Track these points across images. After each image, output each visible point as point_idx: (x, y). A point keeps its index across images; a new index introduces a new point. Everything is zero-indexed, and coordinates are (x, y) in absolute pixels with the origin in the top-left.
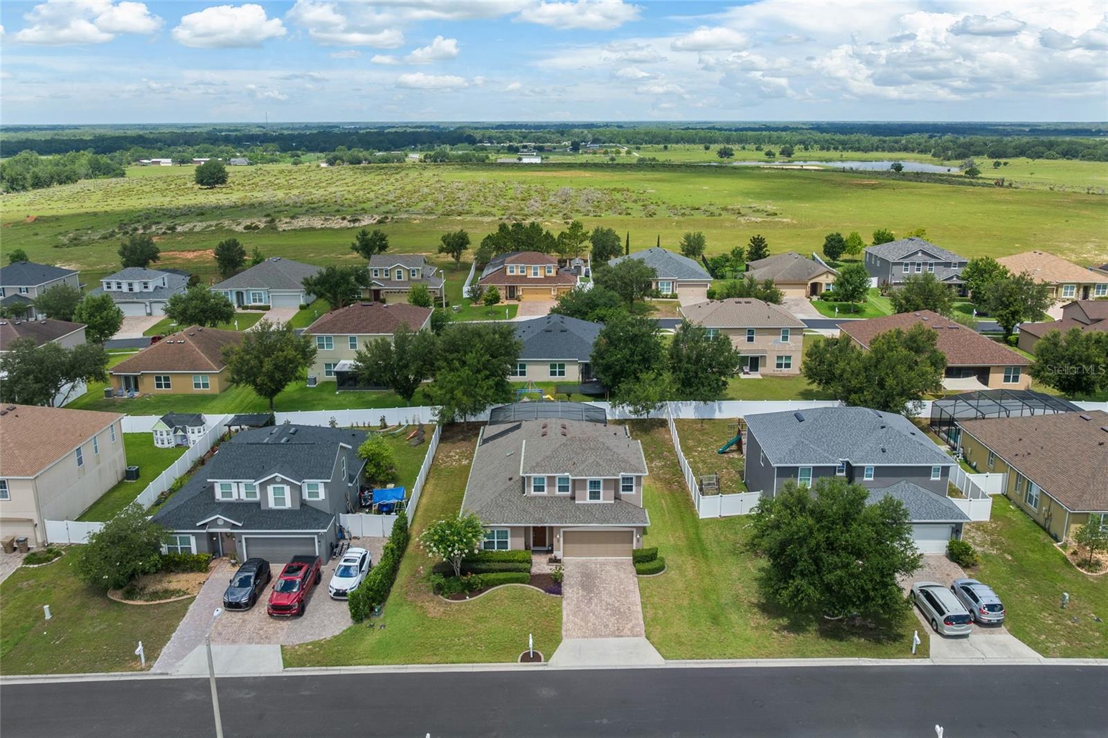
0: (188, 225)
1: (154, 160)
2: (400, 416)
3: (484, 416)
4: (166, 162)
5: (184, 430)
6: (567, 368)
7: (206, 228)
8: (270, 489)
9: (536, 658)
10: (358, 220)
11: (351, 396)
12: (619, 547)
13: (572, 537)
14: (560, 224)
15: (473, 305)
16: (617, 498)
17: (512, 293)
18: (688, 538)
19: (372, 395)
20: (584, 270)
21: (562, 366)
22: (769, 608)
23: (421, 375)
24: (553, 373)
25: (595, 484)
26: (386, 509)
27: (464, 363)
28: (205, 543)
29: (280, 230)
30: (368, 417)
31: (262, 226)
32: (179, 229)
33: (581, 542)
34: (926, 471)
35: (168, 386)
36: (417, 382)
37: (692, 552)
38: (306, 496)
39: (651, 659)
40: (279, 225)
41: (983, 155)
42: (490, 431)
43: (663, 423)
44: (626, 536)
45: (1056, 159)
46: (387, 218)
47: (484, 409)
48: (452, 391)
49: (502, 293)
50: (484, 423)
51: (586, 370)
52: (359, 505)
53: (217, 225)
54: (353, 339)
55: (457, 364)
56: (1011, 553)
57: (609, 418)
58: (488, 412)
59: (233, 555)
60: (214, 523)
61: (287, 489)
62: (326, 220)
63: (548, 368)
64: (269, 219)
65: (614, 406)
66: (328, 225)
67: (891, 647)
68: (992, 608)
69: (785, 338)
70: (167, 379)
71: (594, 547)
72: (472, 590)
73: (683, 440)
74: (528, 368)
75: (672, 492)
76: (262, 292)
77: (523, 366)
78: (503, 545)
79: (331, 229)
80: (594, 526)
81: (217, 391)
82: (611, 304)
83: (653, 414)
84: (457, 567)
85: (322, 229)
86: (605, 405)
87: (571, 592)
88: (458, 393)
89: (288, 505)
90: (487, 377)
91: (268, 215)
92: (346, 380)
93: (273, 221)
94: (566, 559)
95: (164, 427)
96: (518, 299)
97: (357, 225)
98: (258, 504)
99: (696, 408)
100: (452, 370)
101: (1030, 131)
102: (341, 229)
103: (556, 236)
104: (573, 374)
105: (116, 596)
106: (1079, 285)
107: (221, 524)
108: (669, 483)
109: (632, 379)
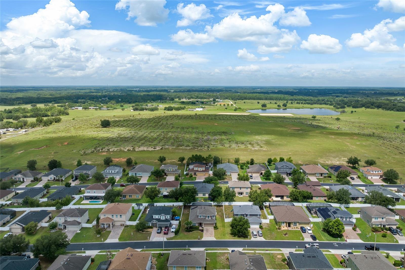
0: (112, 149)
1: (76, 107)
2: (176, 204)
3: (191, 204)
4: (80, 108)
5: (140, 206)
6: (206, 195)
7: (117, 150)
8: (162, 216)
9: (200, 239)
10: (156, 148)
11: (166, 200)
12: (212, 226)
13: (205, 224)
14: (207, 150)
15: (186, 177)
16: (212, 218)
17: (195, 174)
18: (223, 225)
19: (170, 200)
20: (211, 166)
21: (205, 194)
22: (232, 234)
23: (180, 197)
24: (203, 195)
25: (208, 216)
26: (176, 220)
27: (188, 195)
28: (152, 224)
29: (136, 151)
30: (171, 204)
31: (131, 149)
32: (111, 150)
33: (206, 225)
34: (257, 215)
35: (131, 197)
36: (179, 197)
37: (223, 227)
38: (166, 218)
39: (215, 239)
40: (136, 149)
41: (351, 106)
42: (192, 207)
43: (222, 206)
44: (213, 224)
45: (374, 109)
46: (163, 148)
47: (191, 203)
48: (186, 200)
49: (193, 174)
50: (191, 206)
51: (209, 195)
52: (173, 219)
53: (120, 149)
54: (166, 188)
55: (187, 195)
56: (270, 228)
57: (213, 205)
58: (192, 203)
59: (156, 227)
60: (154, 222)
61: (164, 216)
62: (147, 148)
63: (202, 195)
64: (133, 147)
65: (214, 203)
66: (148, 149)
67: (246, 238)
68: (261, 234)
69: (247, 189)
70: (131, 196)
71: (208, 226)
72: (191, 231)
73: (225, 209)
74: (199, 194)
75: (222, 218)
76: (141, 173)
77: (198, 194)
78: (195, 225)
79: (149, 151)
80: (208, 222)
81: (140, 198)
82: (215, 180)
83: (220, 204)
84: (189, 228)
85: (147, 151)
86: (212, 203)
87: (205, 232)
88: (187, 201)
89: (164, 219)
90: (192, 198)
91: (132, 146)
92: (165, 197)
93: (134, 148)
94: (204, 227)
95: (136, 206)
96: (196, 175)
97: (155, 149)
98: (160, 219)
99: (228, 203)
100: (186, 196)
101: (374, 93)
102: (152, 151)
103: (205, 158)
104: (207, 196)
105: (141, 232)
106: (320, 173)
107: (155, 222)
108: (221, 216)
109: (217, 198)
